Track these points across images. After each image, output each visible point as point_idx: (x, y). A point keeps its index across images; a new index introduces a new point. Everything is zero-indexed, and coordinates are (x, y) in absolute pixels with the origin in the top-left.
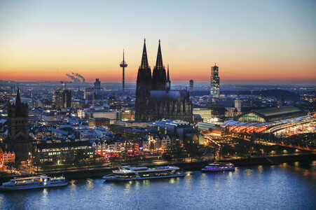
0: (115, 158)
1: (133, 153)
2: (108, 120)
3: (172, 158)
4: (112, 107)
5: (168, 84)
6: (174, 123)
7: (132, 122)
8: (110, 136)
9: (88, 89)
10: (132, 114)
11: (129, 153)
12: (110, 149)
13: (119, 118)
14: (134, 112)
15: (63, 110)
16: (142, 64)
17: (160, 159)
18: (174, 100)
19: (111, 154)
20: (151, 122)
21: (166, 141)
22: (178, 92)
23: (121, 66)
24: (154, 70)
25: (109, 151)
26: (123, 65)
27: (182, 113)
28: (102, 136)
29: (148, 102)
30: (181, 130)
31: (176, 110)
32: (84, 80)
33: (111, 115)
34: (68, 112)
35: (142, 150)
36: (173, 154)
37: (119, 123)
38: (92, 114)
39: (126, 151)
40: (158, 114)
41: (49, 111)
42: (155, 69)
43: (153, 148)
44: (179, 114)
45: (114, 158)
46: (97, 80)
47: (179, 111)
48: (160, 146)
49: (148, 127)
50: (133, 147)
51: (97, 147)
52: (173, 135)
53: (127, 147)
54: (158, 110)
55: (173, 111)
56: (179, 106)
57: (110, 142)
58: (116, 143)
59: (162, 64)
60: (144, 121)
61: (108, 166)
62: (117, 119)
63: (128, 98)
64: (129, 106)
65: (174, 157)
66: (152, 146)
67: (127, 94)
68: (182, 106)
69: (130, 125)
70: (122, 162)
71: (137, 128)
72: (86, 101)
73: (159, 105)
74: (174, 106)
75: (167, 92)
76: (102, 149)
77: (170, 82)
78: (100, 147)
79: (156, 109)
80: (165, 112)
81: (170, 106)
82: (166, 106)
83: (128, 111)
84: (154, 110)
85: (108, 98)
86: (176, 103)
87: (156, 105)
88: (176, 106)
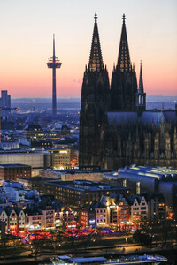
0: (44, 240)
1: (77, 232)
2: (29, 169)
3: (151, 239)
4: (35, 144)
5: (140, 99)
6: (155, 173)
7: (73, 172)
8: (34, 198)
10: (72, 156)
11: (70, 232)
12: (34, 223)
13: (48, 164)
14: (77, 153)
16: (91, 62)
17: (130, 241)
18: (152, 130)
19: (36, 232)
20: (110, 171)
21: (140, 206)
22: (161, 114)
23: (50, 65)
24: (113, 74)
25: (32, 227)
26: (54, 65)
27: (168, 155)
28: (18, 198)
29: (103, 133)
30: (167, 188)
31: (157, 148)
33: (33, 160)
35: (94, 225)
36: (153, 232)
37: (49, 174)
39: (64, 227)
40: (124, 156)
42: (117, 71)
43: (115, 221)
44: (162, 155)
45: (40, 241)
46: (4, 93)
47: (162, 150)
48: (128, 217)
49: (104, 182)
50: (78, 219)
51: (9, 220)
52: (153, 197)
53: (66, 219)
54: (123, 149)
55: (152, 150)
56: (162, 141)
57: (34, 209)
58: (45, 212)
59: (129, 63)
60: (96, 169)
61: (30, 256)
62: (45, 167)
63: (64, 126)
64: (68, 142)
65: (156, 239)
66: (113, 217)
67: (61, 118)
68: (168, 141)
69: (70, 178)
70: (58, 248)
71: (84, 183)
73: (123, 140)
74: (153, 141)
75: (140, 114)
76: (17, 224)
77: (144, 95)
78: (14, 220)
79: (119, 146)
80: (137, 151)
81: (146, 140)
82: (138, 140)
83: (66, 152)
84: (116, 149)
85: (27, 127)
86: (157, 135)
87: (119, 139)
88: (156, 141)
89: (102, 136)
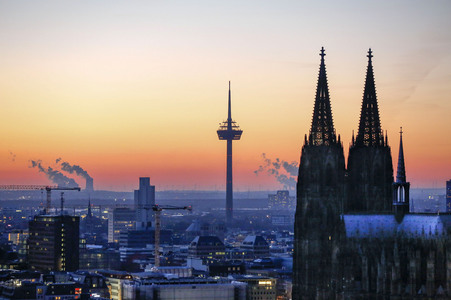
5: (400, 194)
9: (121, 213)
15: (62, 280)
22: (437, 218)
23: (222, 134)
26: (229, 133)
29: (336, 250)
31: (431, 277)
32: (90, 181)
34: (78, 285)
38: (156, 292)
40: (372, 290)
41: (18, 284)
44: (440, 290)
46: (144, 181)
47: (440, 281)
55: (422, 280)
56: (440, 264)
64: (271, 266)
72: (123, 251)
73: (372, 263)
74: (424, 264)
75: (399, 219)
77: (407, 186)
79: (365, 273)
80: (396, 283)
81: (413, 264)
82: (397, 264)
83: (269, 283)
84: (359, 278)
85: (196, 240)
86: (432, 255)
87: (365, 261)
88: (430, 265)
89: (334, 257)
